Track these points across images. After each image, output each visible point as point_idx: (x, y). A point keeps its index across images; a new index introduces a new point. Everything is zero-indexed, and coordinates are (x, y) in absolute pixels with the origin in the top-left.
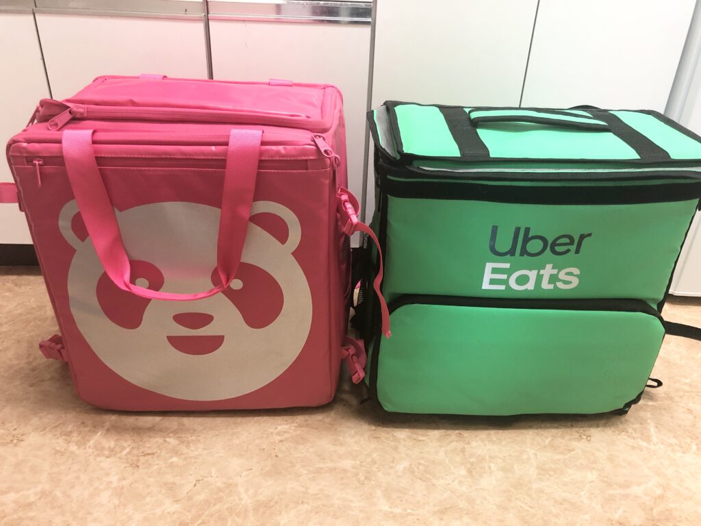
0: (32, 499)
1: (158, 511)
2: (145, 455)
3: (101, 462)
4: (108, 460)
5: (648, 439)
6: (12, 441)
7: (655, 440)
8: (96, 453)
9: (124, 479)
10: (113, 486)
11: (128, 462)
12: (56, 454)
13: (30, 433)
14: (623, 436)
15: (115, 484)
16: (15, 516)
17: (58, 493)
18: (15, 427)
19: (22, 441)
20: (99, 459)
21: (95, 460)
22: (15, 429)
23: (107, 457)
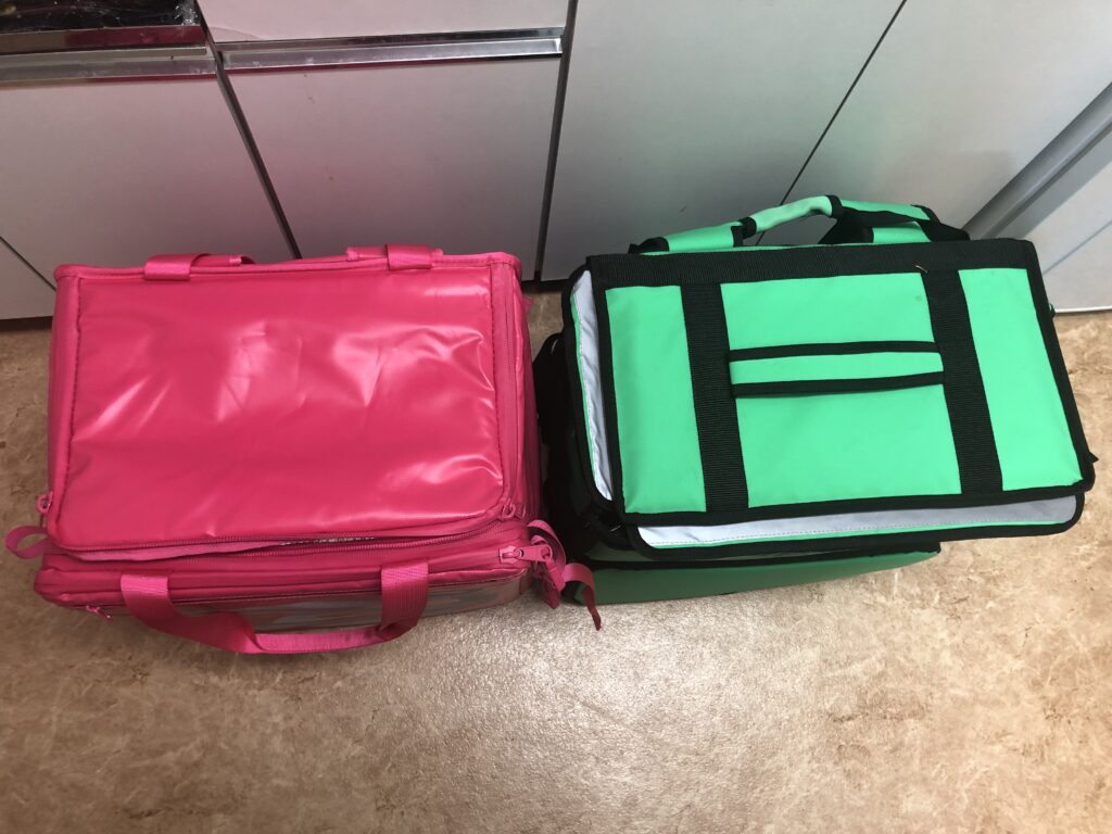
0: (196, 756)
1: (342, 756)
2: (303, 681)
3: (255, 696)
4: (262, 692)
5: (887, 591)
6: (134, 676)
7: (895, 590)
8: (244, 684)
9: (290, 718)
10: (281, 729)
11: (287, 694)
12: (197, 690)
13: (152, 663)
14: (861, 590)
15: (282, 726)
16: (186, 782)
17: (223, 745)
18: (130, 654)
19: (147, 674)
20: (251, 693)
21: (246, 694)
22: (130, 658)
23: (260, 689)
